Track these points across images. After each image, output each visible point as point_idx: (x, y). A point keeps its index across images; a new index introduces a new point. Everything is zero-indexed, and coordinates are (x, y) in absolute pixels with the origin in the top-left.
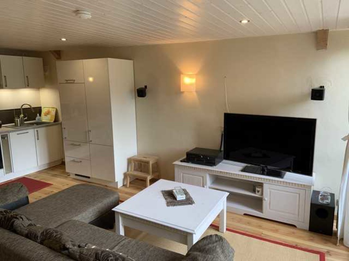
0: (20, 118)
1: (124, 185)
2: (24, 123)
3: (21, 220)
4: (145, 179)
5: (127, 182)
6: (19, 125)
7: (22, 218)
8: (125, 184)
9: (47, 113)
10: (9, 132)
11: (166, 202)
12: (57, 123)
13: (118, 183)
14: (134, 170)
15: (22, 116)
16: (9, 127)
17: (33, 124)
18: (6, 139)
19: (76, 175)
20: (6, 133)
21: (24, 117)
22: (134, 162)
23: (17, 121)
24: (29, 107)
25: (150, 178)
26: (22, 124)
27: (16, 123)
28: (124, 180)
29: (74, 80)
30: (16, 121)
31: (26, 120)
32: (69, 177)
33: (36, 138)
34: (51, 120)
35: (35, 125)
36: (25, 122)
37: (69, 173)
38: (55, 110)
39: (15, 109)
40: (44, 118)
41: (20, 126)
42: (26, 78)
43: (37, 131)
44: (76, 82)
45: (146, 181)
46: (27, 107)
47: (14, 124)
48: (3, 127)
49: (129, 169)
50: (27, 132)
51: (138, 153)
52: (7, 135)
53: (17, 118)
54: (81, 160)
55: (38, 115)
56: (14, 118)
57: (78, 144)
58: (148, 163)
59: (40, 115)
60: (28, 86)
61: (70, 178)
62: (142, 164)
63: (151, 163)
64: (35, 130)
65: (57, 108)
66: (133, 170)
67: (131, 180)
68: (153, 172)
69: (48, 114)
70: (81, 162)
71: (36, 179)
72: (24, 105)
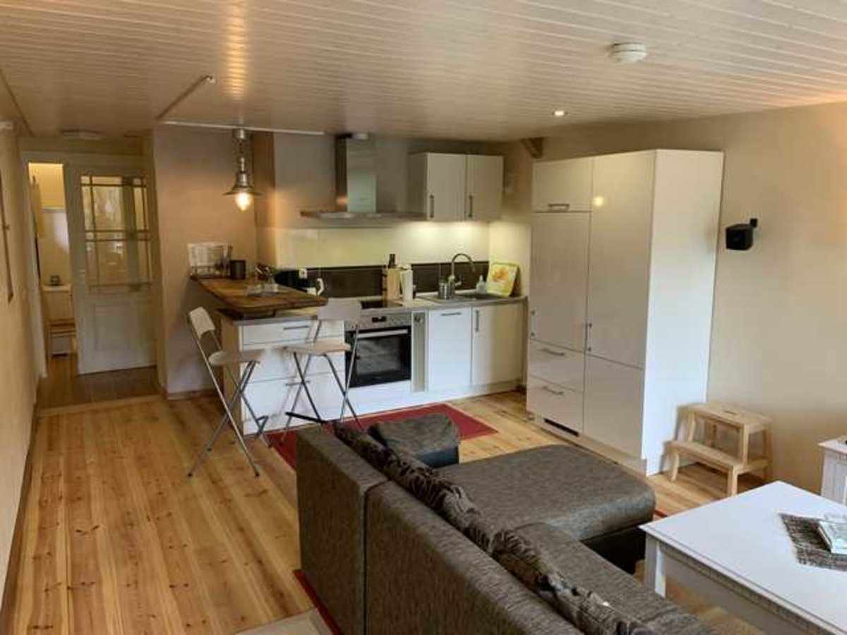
0: (449, 282)
1: (661, 473)
2: (454, 294)
3: (457, 495)
4: (724, 471)
5: (672, 466)
6: (445, 297)
7: (459, 493)
8: (665, 469)
9: (499, 275)
10: (428, 308)
11: (795, 550)
12: (516, 298)
13: (648, 463)
14: (694, 440)
15: (452, 277)
16: (429, 298)
17: (471, 296)
18: (421, 321)
19: (547, 421)
20: (422, 311)
21: (457, 280)
22: (696, 420)
23: (444, 286)
24: (466, 260)
25: (741, 472)
26: (451, 295)
27: (441, 291)
28: (663, 458)
29: (568, 206)
30: (441, 288)
31: (458, 288)
32: (531, 422)
33: (474, 326)
34: (504, 291)
35: (475, 299)
36: (457, 292)
37: (533, 414)
38: (515, 269)
39: (442, 264)
40: (492, 286)
41: (448, 298)
42: (468, 199)
43: (477, 312)
44: (571, 209)
45: (729, 476)
46: (464, 261)
47: (436, 293)
48: (419, 297)
49: (681, 436)
50: (459, 314)
51: (707, 396)
52: (424, 314)
53: (444, 282)
54: (562, 390)
55: (481, 278)
56: (438, 282)
57: (560, 351)
58: (738, 428)
59: (485, 279)
60: (470, 216)
61: (533, 424)
62: (720, 428)
63: (747, 430)
64: (475, 309)
65: (520, 266)
66: (690, 438)
67: (683, 464)
68: (752, 457)
69: (499, 277)
70: (561, 393)
71: (466, 413)
72: (459, 255)
